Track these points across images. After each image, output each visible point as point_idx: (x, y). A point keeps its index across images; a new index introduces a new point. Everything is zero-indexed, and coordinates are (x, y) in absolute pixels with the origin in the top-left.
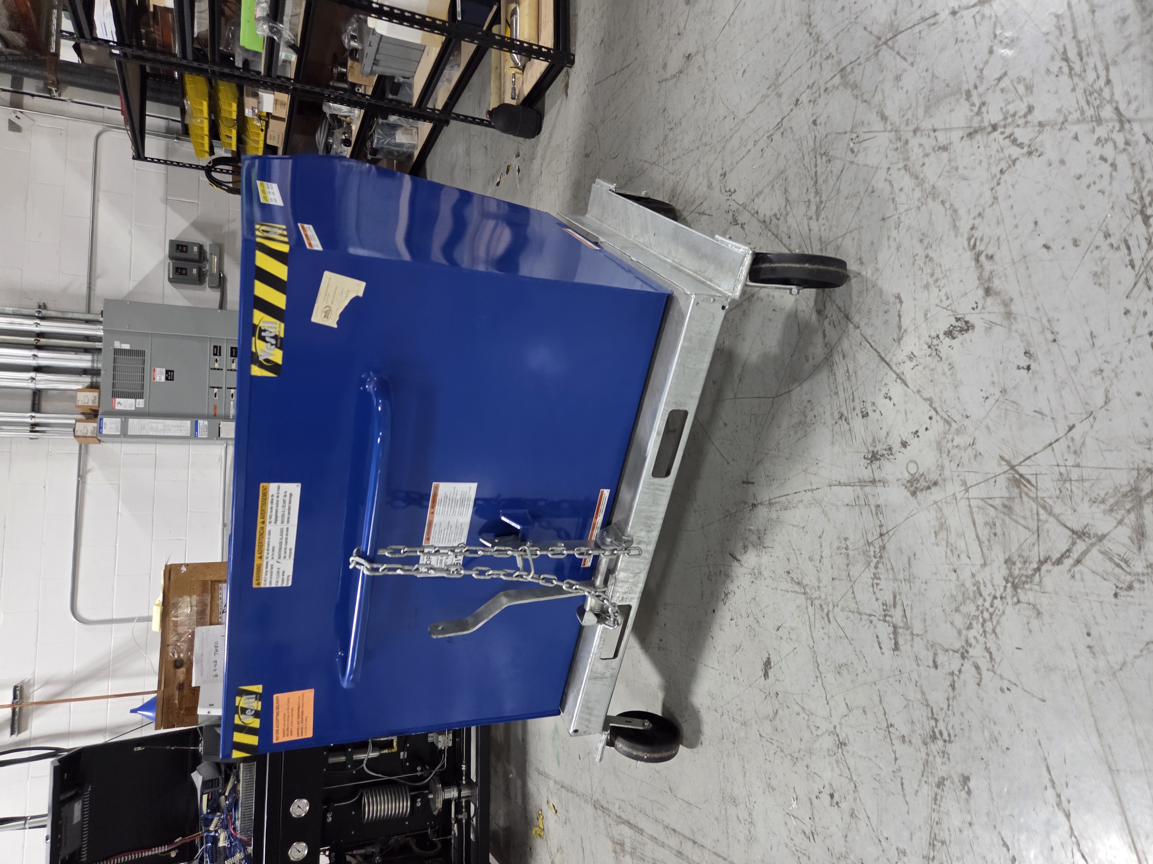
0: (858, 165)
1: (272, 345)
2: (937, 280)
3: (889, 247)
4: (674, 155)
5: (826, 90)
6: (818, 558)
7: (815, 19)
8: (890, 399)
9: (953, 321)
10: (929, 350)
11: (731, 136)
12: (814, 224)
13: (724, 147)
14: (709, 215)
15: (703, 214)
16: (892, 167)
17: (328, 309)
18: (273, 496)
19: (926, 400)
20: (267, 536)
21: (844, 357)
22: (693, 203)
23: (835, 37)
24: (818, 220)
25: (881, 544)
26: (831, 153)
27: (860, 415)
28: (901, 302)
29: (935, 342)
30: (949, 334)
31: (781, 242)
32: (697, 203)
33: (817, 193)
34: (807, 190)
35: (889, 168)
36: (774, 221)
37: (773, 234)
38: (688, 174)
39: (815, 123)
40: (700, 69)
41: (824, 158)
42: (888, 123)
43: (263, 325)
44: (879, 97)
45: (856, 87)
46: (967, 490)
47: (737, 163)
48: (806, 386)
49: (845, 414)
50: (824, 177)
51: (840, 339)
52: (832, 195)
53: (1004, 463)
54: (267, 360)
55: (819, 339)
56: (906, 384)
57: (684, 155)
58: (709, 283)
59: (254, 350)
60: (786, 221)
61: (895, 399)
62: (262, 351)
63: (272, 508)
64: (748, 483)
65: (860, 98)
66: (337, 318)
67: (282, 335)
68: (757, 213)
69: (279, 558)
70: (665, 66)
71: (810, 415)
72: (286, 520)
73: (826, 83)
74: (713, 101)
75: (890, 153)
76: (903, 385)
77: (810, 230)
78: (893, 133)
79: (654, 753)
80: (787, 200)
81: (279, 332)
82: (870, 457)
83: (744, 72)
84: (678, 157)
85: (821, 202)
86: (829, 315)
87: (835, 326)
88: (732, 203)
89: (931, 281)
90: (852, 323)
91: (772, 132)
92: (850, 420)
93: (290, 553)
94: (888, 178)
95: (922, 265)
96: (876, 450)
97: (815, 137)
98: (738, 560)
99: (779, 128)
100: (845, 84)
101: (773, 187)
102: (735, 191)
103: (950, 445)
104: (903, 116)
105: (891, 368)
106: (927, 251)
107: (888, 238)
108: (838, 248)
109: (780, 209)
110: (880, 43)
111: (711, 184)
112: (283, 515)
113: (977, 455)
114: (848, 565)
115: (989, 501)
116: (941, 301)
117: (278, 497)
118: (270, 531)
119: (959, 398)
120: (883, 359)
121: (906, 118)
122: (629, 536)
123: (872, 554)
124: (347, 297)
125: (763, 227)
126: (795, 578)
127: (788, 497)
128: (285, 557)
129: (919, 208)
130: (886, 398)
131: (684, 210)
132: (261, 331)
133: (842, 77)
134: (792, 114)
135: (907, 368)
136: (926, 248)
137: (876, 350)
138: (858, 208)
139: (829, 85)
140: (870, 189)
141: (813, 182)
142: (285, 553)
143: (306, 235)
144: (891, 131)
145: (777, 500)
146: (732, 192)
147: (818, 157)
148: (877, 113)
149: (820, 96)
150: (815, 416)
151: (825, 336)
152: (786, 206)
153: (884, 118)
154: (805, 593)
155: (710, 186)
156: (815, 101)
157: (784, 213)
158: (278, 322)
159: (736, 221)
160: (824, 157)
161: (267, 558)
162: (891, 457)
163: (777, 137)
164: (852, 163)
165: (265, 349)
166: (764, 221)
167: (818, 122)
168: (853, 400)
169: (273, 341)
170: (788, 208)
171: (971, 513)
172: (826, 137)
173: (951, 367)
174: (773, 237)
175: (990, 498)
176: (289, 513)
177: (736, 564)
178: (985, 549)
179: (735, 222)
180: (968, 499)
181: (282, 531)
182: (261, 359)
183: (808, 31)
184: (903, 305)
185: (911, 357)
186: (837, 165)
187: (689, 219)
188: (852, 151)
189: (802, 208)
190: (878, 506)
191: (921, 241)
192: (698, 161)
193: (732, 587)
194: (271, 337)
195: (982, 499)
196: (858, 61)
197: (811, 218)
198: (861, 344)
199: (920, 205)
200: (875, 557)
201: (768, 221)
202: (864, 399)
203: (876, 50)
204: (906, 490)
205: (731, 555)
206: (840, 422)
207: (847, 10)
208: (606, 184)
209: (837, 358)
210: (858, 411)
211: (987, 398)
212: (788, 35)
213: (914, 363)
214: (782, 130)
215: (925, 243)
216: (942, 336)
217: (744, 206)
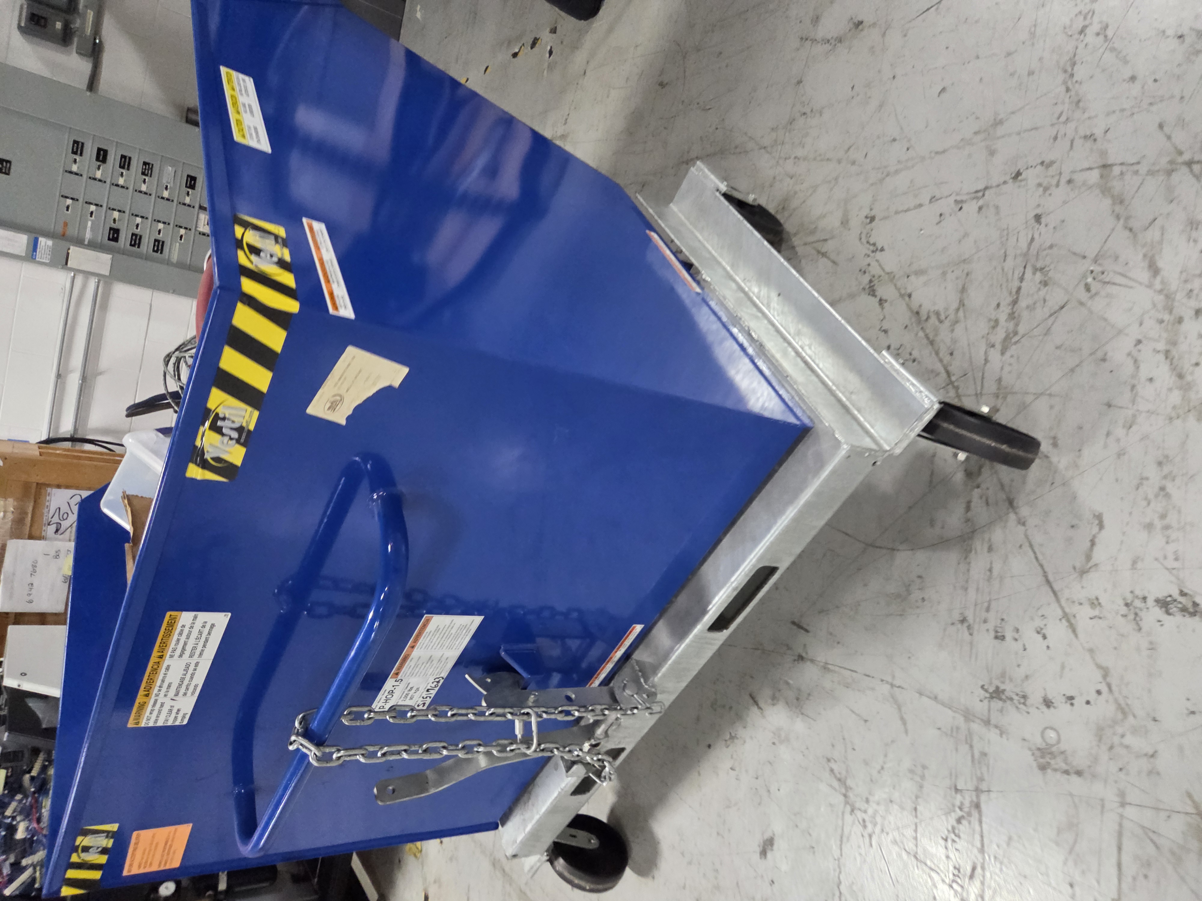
0: (1091, 312)
1: (231, 439)
2: (1167, 527)
3: (1105, 446)
4: (800, 152)
5: (1070, 182)
6: (878, 767)
7: (1080, 72)
8: (1045, 637)
9: (1176, 594)
10: (1125, 608)
11: (897, 172)
12: (995, 355)
13: (882, 181)
14: (834, 262)
15: (824, 255)
16: (1145, 342)
17: (338, 398)
18: (184, 626)
19: (1099, 667)
20: (163, 670)
21: (990, 549)
22: (813, 232)
23: (1108, 114)
24: (1003, 353)
25: (975, 799)
26: (1050, 274)
27: (992, 634)
28: (1101, 526)
29: (1138, 603)
30: (1164, 604)
31: (937, 353)
32: (819, 236)
33: (1012, 316)
34: (998, 305)
35: (1139, 342)
36: (933, 320)
37: (927, 337)
38: (815, 188)
39: (1038, 218)
40: (872, 49)
41: (1039, 276)
42: (1158, 279)
43: (221, 411)
44: (1153, 234)
45: (1122, 202)
46: (1123, 804)
47: (897, 213)
48: (921, 556)
49: (970, 619)
50: (1030, 301)
51: (990, 524)
52: (1036, 332)
53: (1189, 802)
54: (218, 459)
55: (959, 509)
56: (1074, 631)
57: (815, 159)
58: (856, 412)
59: (198, 443)
60: (952, 331)
61: (1050, 641)
62: (211, 445)
63: (178, 640)
64: (800, 627)
65: (1122, 221)
66: (350, 412)
67: (252, 427)
68: (910, 296)
69: (177, 694)
70: (816, 20)
71: (916, 595)
72: (198, 652)
73: (1073, 172)
74: (881, 106)
75: (1149, 323)
76: (1070, 631)
77: (986, 361)
78: (1162, 297)
79: (599, 884)
80: (962, 304)
81: (248, 423)
82: (991, 690)
83: (943, 90)
84: (805, 159)
85: (1016, 333)
86: (983, 486)
87: (987, 504)
88: (874, 264)
89: (1158, 524)
90: (1016, 513)
91: (964, 198)
92: (975, 633)
93: (195, 689)
94: (1135, 353)
95: (1151, 496)
96: (1002, 687)
97: (1033, 239)
98: (760, 708)
99: (978, 198)
100: (1105, 190)
101: (944, 274)
102: (882, 250)
103: (1116, 740)
104: (1186, 281)
105: (1058, 600)
106: (1164, 482)
107: (1108, 434)
108: (1023, 407)
109: (946, 309)
110: (1180, 160)
111: (847, 221)
112: (194, 648)
113: (1153, 773)
114: (917, 797)
115: (1151, 834)
116: (1165, 558)
117: (192, 627)
118: (169, 666)
119: (1150, 691)
120: (1048, 582)
121: (1189, 286)
122: (653, 686)
123: (958, 803)
124: (374, 384)
125: (913, 320)
126: (836, 771)
127: (854, 674)
128: (185, 694)
129: (1171, 419)
130: (1038, 633)
131: (795, 234)
132: (217, 417)
133: (1102, 176)
134: (1004, 188)
135: (1084, 613)
136: (1165, 477)
137: (1041, 566)
138: (1072, 370)
139: (1079, 178)
140: (1100, 354)
141: (1009, 299)
142: (187, 689)
143: (331, 294)
144: (1160, 291)
145: (837, 669)
146: (877, 249)
147: (1029, 271)
148: (1145, 256)
149: (1057, 185)
150: (923, 599)
151: (968, 508)
152: (958, 310)
153: (1154, 269)
154: (845, 796)
155: (845, 222)
156: (1046, 189)
157: (952, 317)
158: (249, 409)
159: (874, 291)
160: (1038, 274)
161: (157, 695)
162: (1021, 706)
163: (971, 207)
164: (1082, 304)
165: (218, 444)
166: (918, 313)
167: (1043, 220)
168: (988, 610)
169: (235, 435)
170: (961, 314)
171: (1120, 835)
172: (1051, 247)
173: (1152, 647)
174: (925, 341)
175: (1154, 832)
176: (204, 646)
177: (755, 709)
178: (1124, 886)
179: (872, 291)
180: (1121, 816)
181: (188, 666)
182: (207, 456)
183: (1065, 83)
184: (1103, 532)
185: (1095, 603)
186: (1056, 297)
187: (800, 250)
188: (1088, 288)
189: (983, 327)
190: (984, 754)
191: (1160, 464)
192: (836, 179)
193: (741, 732)
194: (232, 429)
195: (1143, 827)
196: (1136, 167)
197: (993, 346)
198: (1021, 546)
199: (1173, 414)
200: (961, 809)
201: (924, 315)
202: (1005, 617)
203: (1169, 167)
204: (1032, 758)
205: (752, 697)
206: (959, 626)
207: (1137, 85)
208: (712, 177)
209: (978, 545)
210: (991, 625)
211: (1193, 713)
212: (1031, 73)
213: (1096, 612)
214: (981, 202)
215: (1166, 469)
216: (1150, 602)
217: (892, 277)
